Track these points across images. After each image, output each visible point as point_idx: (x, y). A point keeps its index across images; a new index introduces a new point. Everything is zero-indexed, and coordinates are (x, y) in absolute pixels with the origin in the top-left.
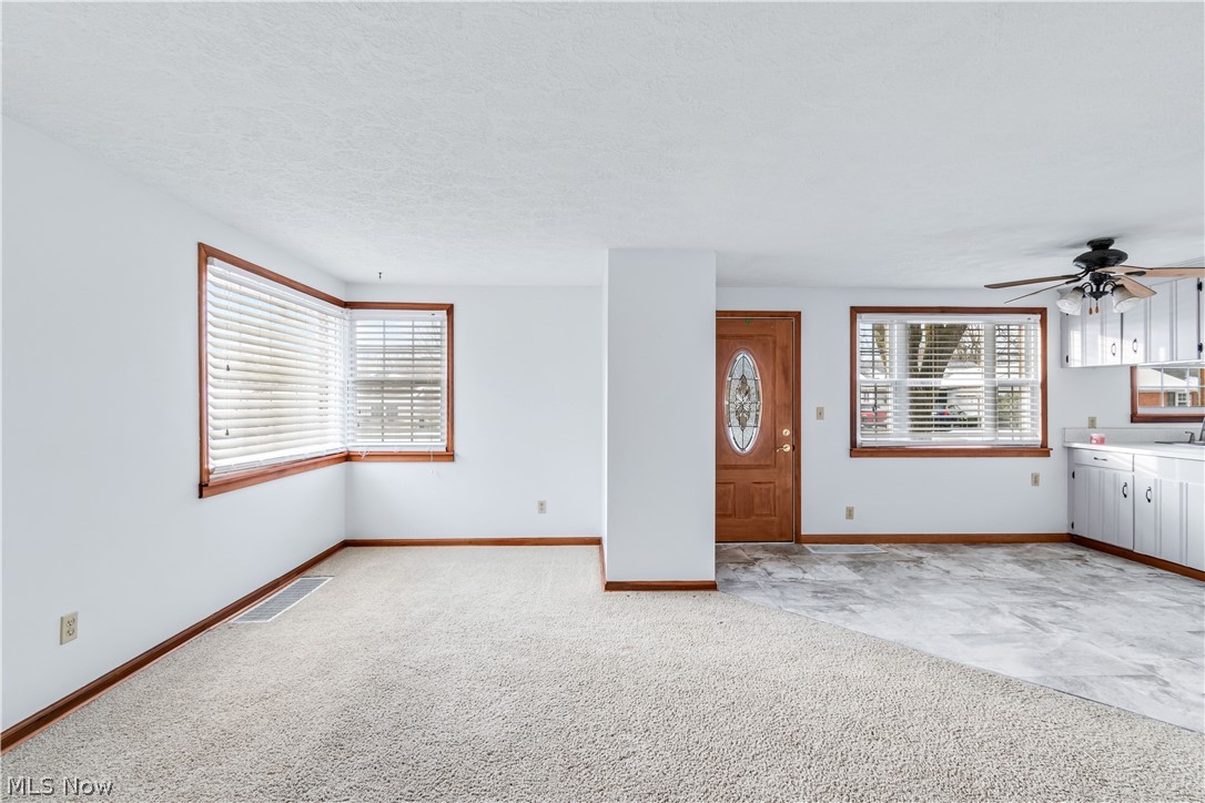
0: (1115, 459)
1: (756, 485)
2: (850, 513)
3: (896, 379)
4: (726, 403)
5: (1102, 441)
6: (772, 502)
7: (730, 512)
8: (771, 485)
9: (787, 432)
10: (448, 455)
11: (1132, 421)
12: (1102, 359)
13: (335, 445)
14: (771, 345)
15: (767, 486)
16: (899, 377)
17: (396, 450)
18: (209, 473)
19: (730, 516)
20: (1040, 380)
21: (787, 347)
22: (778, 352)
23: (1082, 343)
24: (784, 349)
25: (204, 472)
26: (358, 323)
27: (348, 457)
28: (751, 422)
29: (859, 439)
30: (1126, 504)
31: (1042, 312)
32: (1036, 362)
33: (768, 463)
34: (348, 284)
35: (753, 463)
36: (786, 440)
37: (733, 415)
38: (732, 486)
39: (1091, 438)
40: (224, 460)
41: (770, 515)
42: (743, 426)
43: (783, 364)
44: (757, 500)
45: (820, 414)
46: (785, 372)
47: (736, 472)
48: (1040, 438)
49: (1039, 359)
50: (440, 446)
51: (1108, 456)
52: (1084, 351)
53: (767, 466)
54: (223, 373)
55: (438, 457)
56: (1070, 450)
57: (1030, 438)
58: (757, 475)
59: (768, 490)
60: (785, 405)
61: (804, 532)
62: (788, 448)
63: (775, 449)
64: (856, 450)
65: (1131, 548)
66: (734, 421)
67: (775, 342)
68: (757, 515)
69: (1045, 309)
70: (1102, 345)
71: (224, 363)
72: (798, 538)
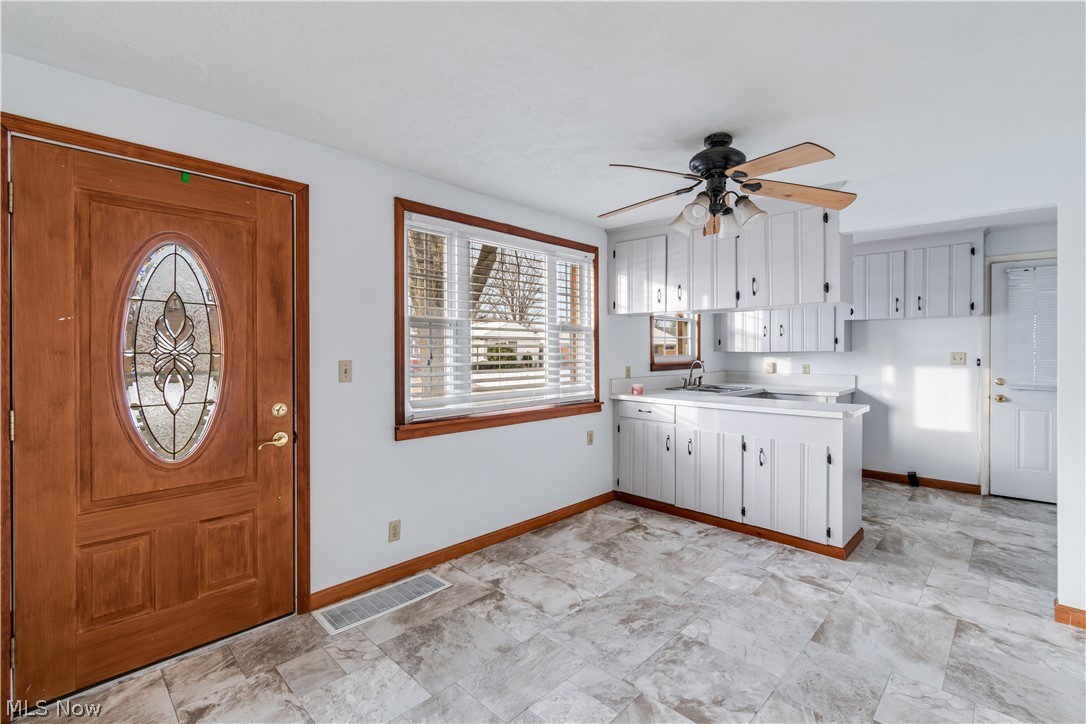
0: (660, 412)
1: (209, 526)
3: (456, 318)
4: (128, 351)
5: (641, 393)
6: (248, 551)
7: (139, 599)
8: (246, 518)
9: (281, 409)
11: (651, 370)
12: (648, 306)
15: (236, 521)
16: (459, 316)
19: (142, 607)
20: (593, 328)
21: (280, 247)
22: (260, 254)
23: (629, 289)
24: (275, 249)
28: (195, 395)
29: (410, 410)
30: (668, 457)
31: (594, 250)
32: (589, 306)
33: (240, 473)
35: (201, 479)
36: (279, 423)
38: (141, 543)
39: (633, 389)
43: (272, 278)
44: (211, 555)
45: (345, 371)
46: (277, 294)
47: (157, 507)
48: (593, 392)
49: (592, 303)
51: (653, 409)
52: (629, 297)
53: (241, 480)
56: (616, 402)
57: (584, 393)
58: (213, 503)
59: (241, 527)
60: (275, 358)
62: (283, 439)
63: (256, 443)
64: (405, 428)
65: (673, 503)
67: (253, 233)
68: (211, 587)
69: (597, 248)
70: (648, 291)
72: (306, 604)
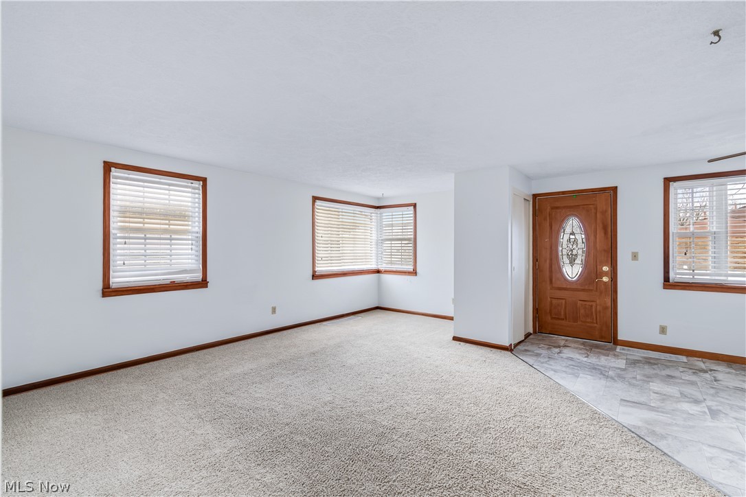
1: (581, 302)
2: (663, 330)
4: (560, 249)
6: (594, 314)
7: (562, 317)
8: (594, 303)
9: (606, 269)
10: (414, 273)
13: (373, 266)
14: (593, 211)
15: (591, 304)
16: (718, 228)
17: (394, 269)
18: (315, 272)
19: (563, 319)
21: (606, 211)
22: (599, 216)
24: (604, 213)
25: (314, 272)
26: (384, 214)
27: (378, 272)
28: (578, 261)
29: (672, 275)
33: (590, 288)
34: (379, 199)
35: (579, 287)
36: (606, 274)
37: (565, 257)
38: (564, 301)
40: (321, 268)
41: (592, 323)
42: (572, 262)
43: (603, 223)
44: (582, 311)
45: (635, 256)
46: (605, 228)
47: (566, 292)
50: (410, 268)
53: (592, 290)
54: (321, 238)
55: (409, 273)
58: (583, 296)
59: (591, 306)
60: (605, 251)
61: (620, 337)
62: (606, 279)
63: (596, 279)
66: (566, 260)
67: (596, 209)
68: (582, 322)
71: (321, 235)
72: (616, 342)
